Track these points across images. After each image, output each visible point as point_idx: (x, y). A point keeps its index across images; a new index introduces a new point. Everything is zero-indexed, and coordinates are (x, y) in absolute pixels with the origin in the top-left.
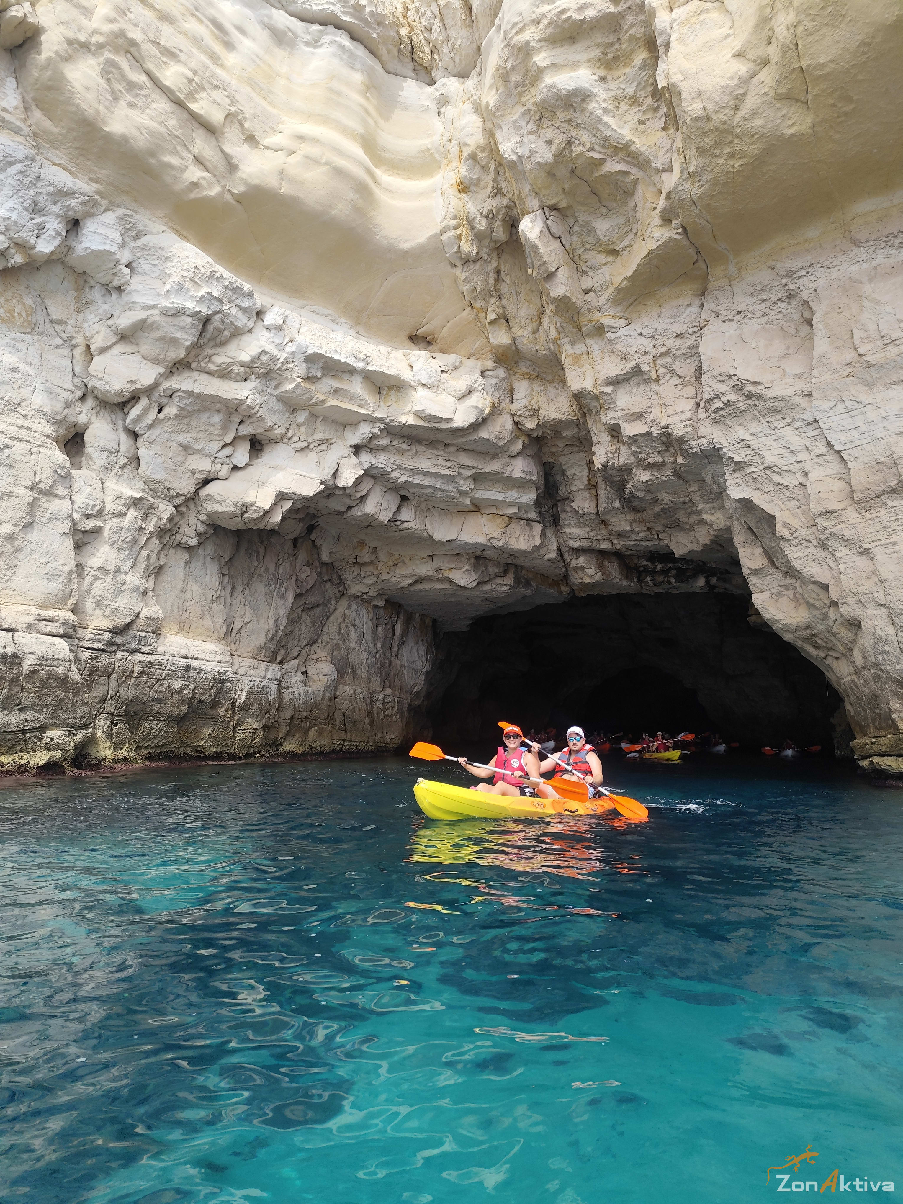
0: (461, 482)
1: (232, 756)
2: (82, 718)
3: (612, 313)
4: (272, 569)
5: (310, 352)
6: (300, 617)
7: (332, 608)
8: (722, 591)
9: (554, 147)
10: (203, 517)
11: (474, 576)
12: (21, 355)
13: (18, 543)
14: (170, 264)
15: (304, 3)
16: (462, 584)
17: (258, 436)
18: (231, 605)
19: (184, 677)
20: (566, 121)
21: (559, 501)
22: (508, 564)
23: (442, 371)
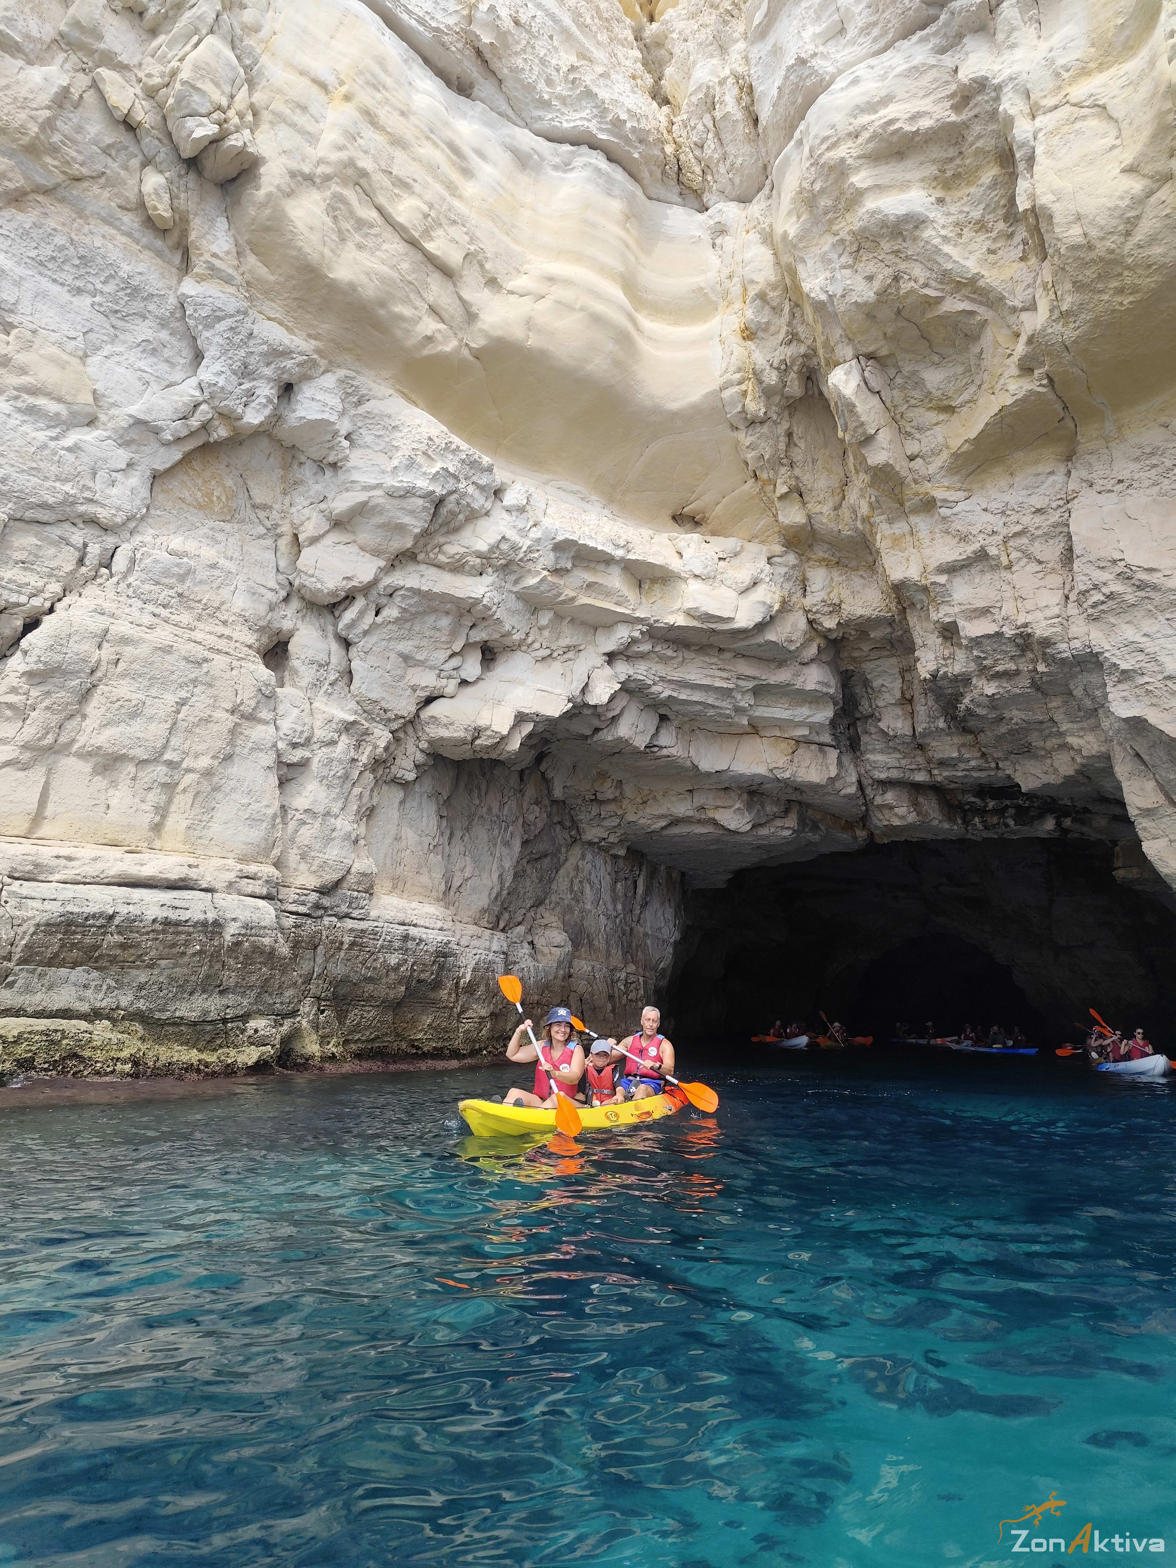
0: (739, 697)
1: (455, 1054)
2: (289, 1003)
3: (946, 484)
4: (496, 810)
5: (560, 538)
6: (524, 871)
7: (562, 858)
8: (1076, 835)
9: (877, 284)
10: (424, 745)
11: (748, 817)
12: (220, 547)
13: (216, 779)
14: (398, 434)
15: (552, 119)
16: (732, 827)
17: (490, 643)
18: (450, 855)
19: (402, 949)
20: (892, 252)
21: (859, 719)
22: (789, 801)
23: (720, 559)
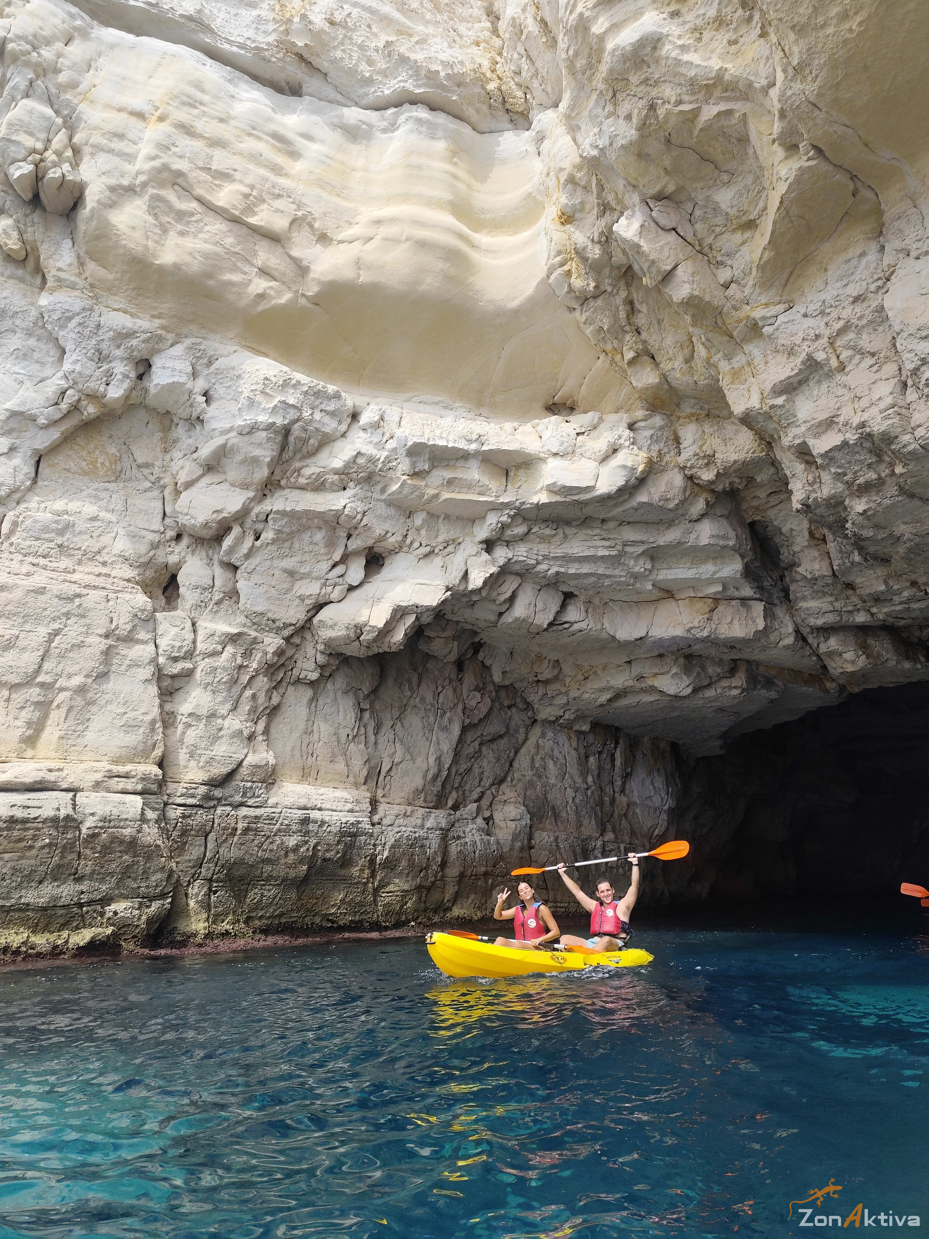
0: (632, 563)
1: (376, 926)
2: (157, 886)
3: (763, 301)
4: (429, 698)
5: (410, 443)
6: (479, 752)
7: (521, 738)
9: (634, 120)
10: (321, 647)
12: (103, 503)
13: (90, 695)
14: (242, 382)
15: (375, 91)
16: (672, 691)
17: (376, 550)
18: (376, 743)
19: (301, 831)
20: (641, 83)
21: (786, 569)
22: (734, 661)
23: (578, 434)
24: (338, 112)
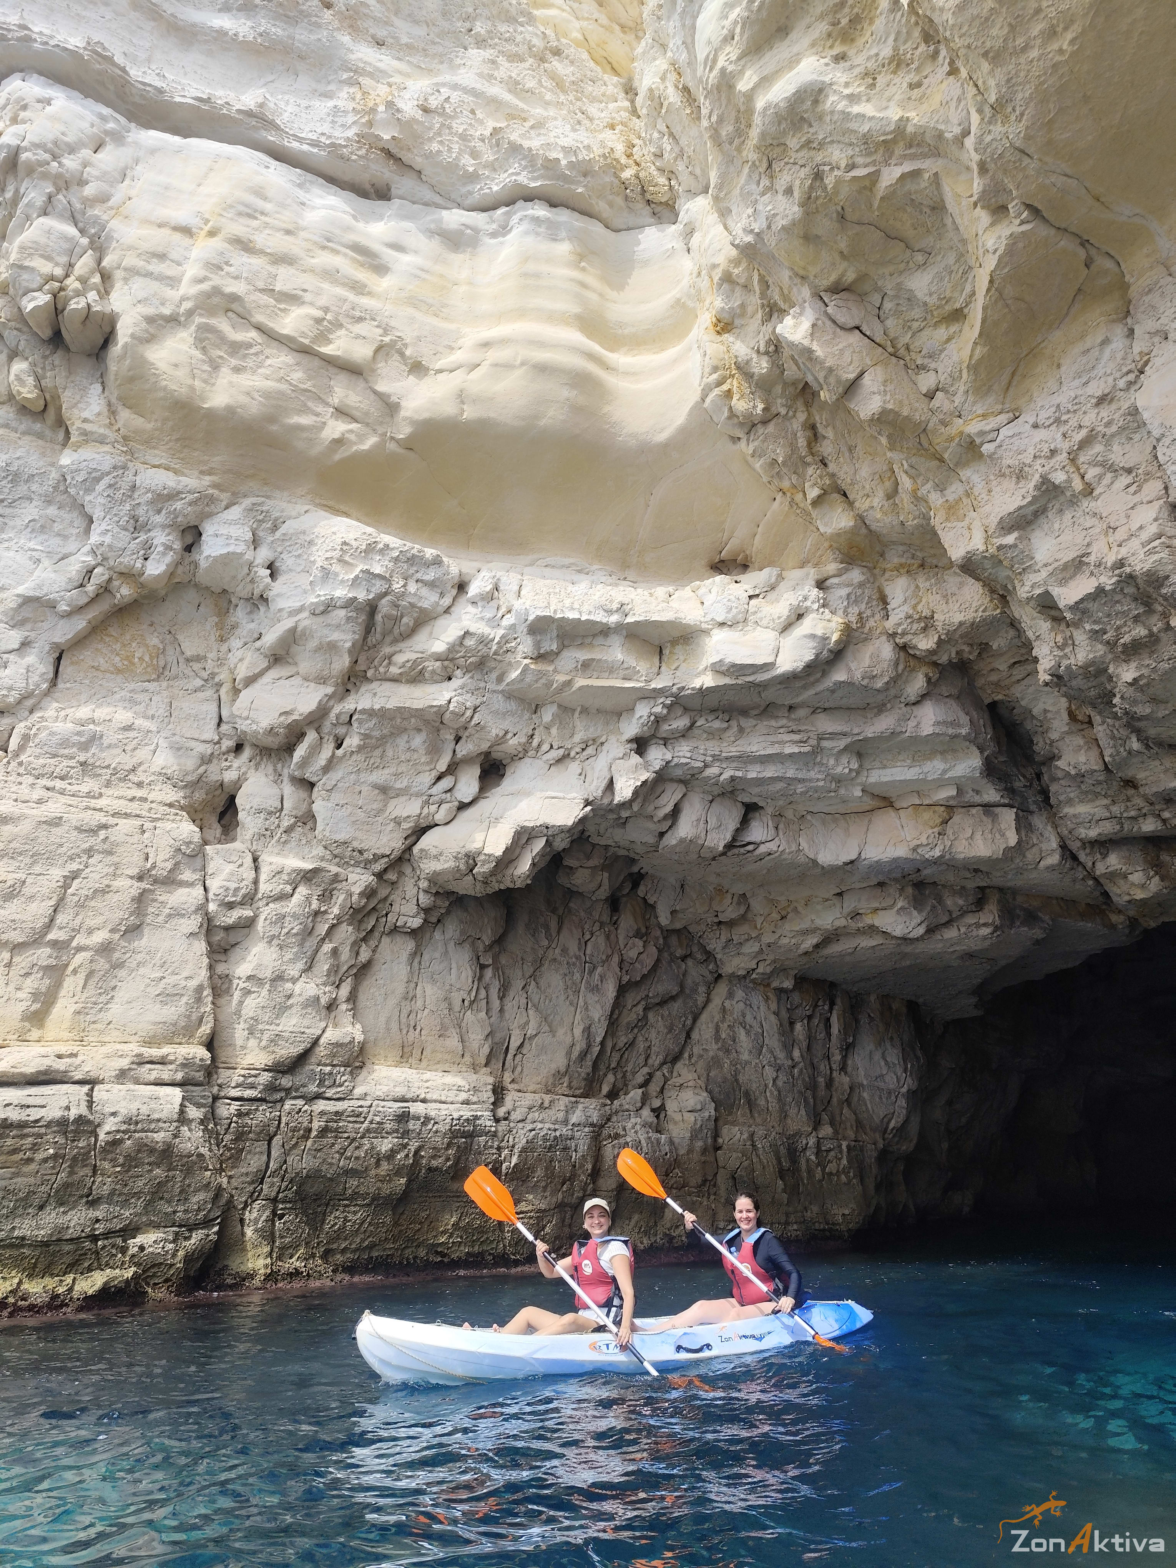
0: (832, 762)
1: (502, 1260)
2: (199, 1210)
3: (980, 412)
4: (573, 948)
5: (531, 618)
6: (643, 1020)
7: (701, 999)
9: (796, 194)
10: (424, 884)
12: (140, 708)
13: (117, 955)
14: (314, 549)
15: (481, 189)
16: (898, 931)
17: (494, 755)
18: (501, 1011)
19: (397, 1131)
20: (802, 147)
21: (1044, 764)
22: (982, 889)
23: (750, 597)
24: (436, 216)
